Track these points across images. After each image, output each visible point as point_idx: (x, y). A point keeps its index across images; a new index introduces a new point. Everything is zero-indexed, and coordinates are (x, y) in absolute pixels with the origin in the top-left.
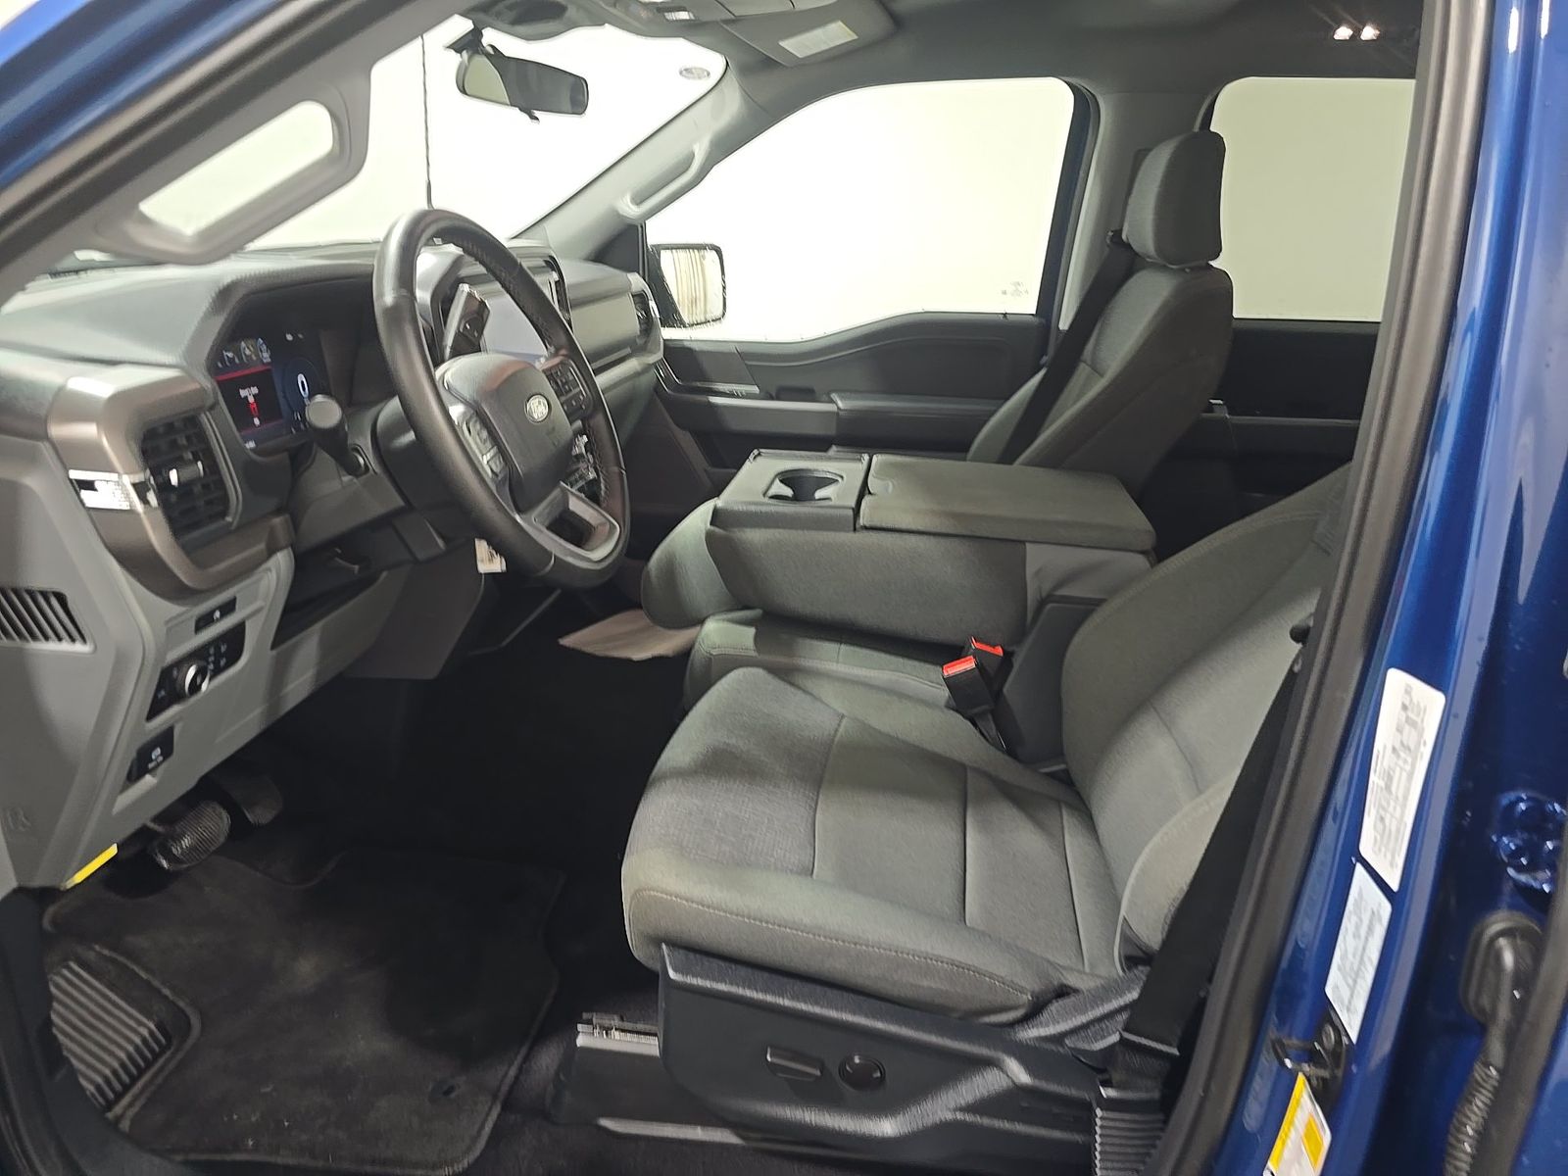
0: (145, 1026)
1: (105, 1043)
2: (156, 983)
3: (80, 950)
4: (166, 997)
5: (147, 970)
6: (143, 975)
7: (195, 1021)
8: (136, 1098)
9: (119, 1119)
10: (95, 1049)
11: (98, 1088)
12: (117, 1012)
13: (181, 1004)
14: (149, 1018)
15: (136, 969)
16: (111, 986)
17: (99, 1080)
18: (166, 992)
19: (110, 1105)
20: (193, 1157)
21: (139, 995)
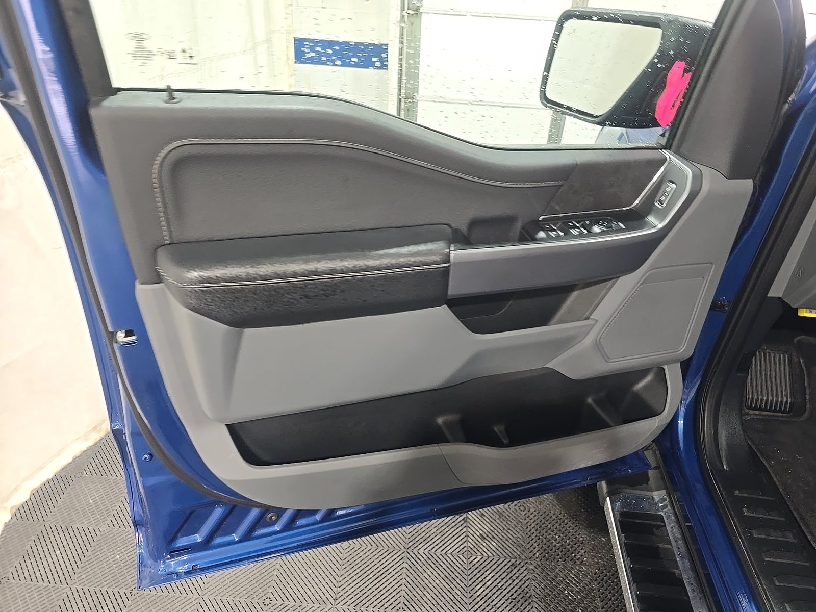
0: (787, 398)
1: (769, 389)
2: (808, 391)
3: (794, 354)
4: (806, 398)
5: (809, 384)
6: (806, 385)
7: (806, 415)
8: (759, 415)
9: (748, 414)
10: (764, 387)
11: (752, 399)
12: (783, 384)
13: (808, 406)
14: (791, 398)
15: (806, 379)
16: (791, 374)
17: (755, 397)
18: (808, 397)
19: (750, 408)
20: (753, 446)
21: (797, 387)
